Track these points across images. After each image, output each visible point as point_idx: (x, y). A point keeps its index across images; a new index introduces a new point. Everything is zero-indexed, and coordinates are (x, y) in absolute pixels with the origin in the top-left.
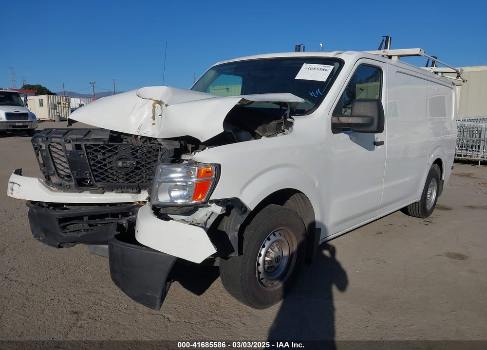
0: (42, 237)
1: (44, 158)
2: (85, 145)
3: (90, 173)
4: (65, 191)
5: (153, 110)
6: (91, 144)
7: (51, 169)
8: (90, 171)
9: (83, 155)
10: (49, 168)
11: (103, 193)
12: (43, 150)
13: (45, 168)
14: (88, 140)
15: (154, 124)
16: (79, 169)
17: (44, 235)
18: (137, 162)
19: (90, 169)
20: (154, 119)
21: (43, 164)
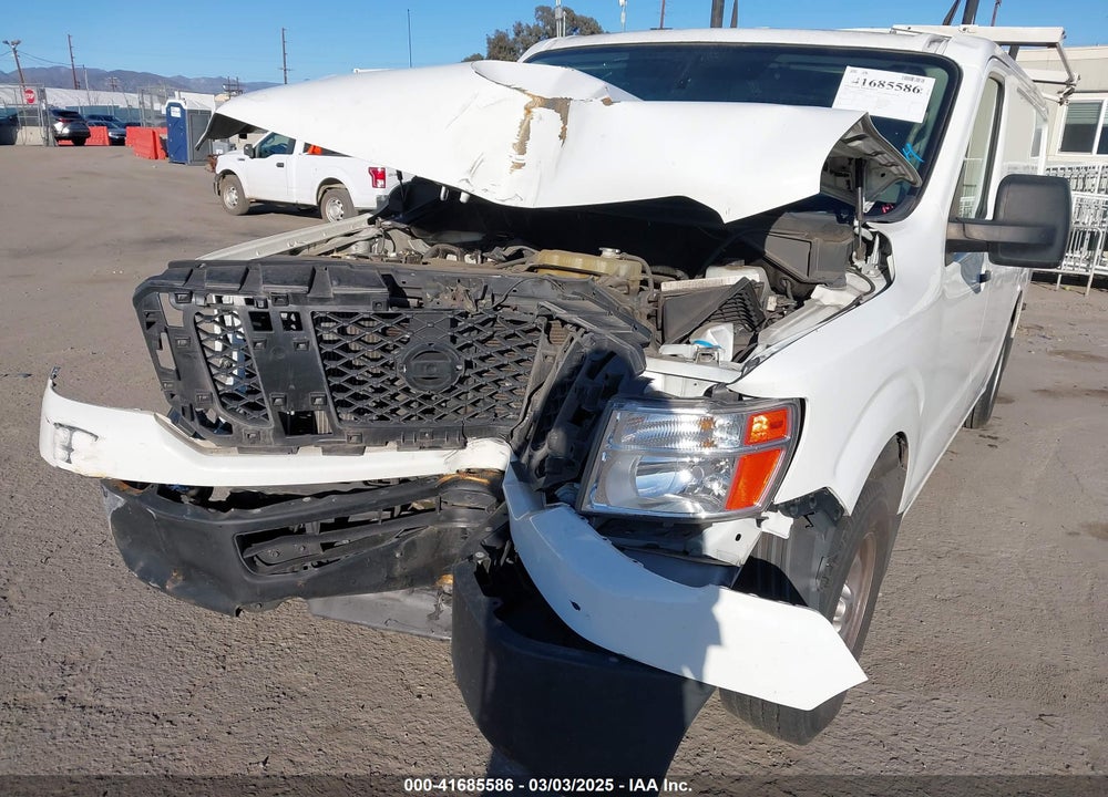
0: (174, 582)
1: (178, 354)
2: (313, 314)
3: (325, 399)
4: (242, 450)
5: (522, 123)
6: (334, 313)
7: (199, 386)
8: (327, 392)
9: (307, 343)
10: (195, 383)
11: (361, 451)
12: (178, 330)
13: (180, 383)
14: (322, 300)
15: (520, 166)
16: (292, 387)
17: (181, 578)
18: (466, 362)
19: (326, 386)
20: (522, 151)
21: (177, 371)
